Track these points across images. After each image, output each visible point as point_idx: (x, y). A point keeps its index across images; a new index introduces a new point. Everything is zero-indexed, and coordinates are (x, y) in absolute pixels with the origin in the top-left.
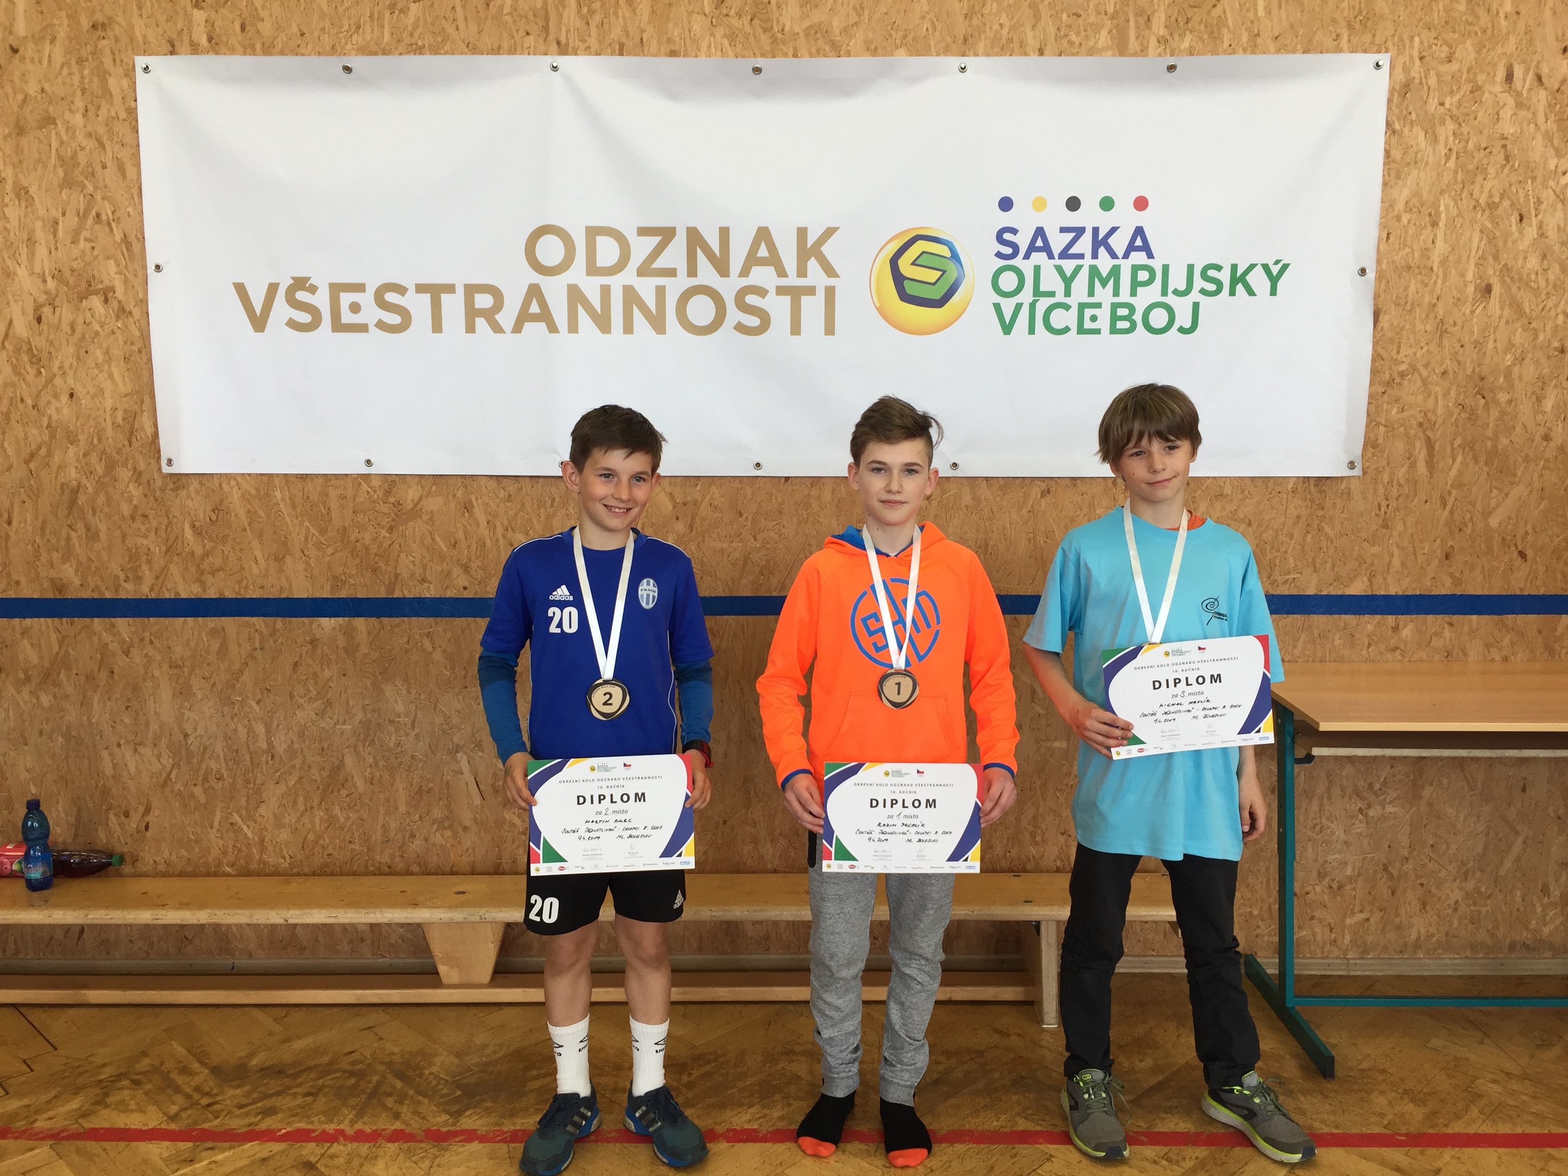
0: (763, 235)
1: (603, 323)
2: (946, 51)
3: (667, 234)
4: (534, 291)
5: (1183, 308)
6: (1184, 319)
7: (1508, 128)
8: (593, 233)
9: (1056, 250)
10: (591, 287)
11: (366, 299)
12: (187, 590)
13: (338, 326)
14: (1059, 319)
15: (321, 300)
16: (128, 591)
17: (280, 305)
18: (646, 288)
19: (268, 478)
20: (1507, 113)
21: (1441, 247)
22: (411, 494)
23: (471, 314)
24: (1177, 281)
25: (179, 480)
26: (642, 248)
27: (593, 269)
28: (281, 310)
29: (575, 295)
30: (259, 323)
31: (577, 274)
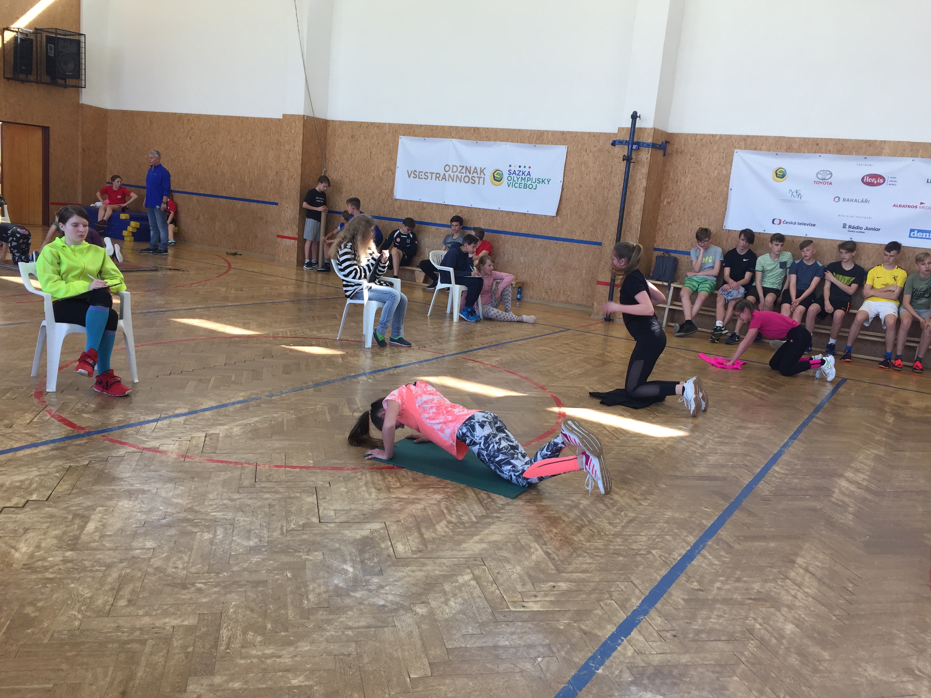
0: (476, 168)
1: (453, 180)
2: (504, 141)
3: (463, 167)
4: (444, 175)
5: (534, 185)
6: (534, 187)
7: (585, 159)
8: (453, 166)
9: (517, 173)
10: (452, 175)
11: (423, 174)
12: (395, 217)
13: (419, 178)
14: (517, 185)
15: (417, 174)
16: (388, 216)
17: (412, 174)
18: (459, 175)
19: (407, 201)
20: (586, 156)
21: (574, 179)
22: (425, 205)
23: (436, 177)
24: (534, 181)
25: (396, 200)
26: (460, 169)
27: (453, 172)
28: (412, 175)
29: (450, 175)
30: (409, 177)
31: (450, 172)
